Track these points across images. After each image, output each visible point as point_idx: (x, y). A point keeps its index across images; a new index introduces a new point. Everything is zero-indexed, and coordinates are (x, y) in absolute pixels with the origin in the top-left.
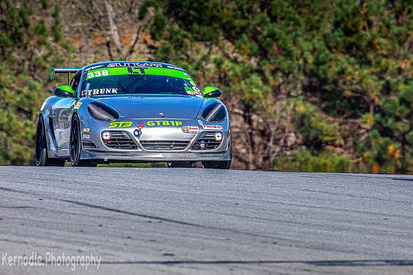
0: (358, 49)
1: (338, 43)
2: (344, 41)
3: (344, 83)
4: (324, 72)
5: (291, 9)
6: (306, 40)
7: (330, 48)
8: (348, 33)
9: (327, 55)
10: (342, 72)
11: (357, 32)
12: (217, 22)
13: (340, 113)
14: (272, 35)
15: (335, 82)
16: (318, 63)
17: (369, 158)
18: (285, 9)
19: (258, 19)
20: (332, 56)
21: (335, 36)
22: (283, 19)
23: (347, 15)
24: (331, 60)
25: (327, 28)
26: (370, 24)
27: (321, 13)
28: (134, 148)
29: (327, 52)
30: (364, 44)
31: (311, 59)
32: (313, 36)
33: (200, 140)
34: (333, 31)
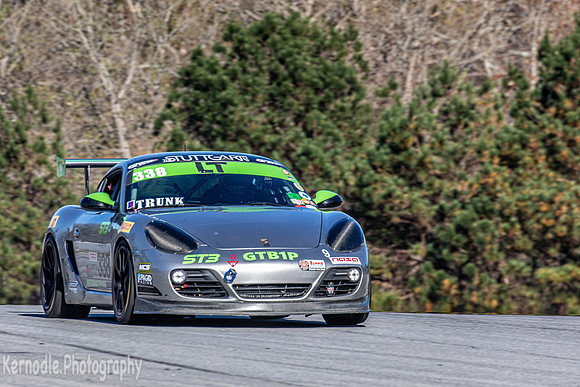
0: (407, 167)
1: (384, 162)
2: (392, 160)
3: (392, 208)
4: (369, 195)
5: (329, 123)
6: (347, 158)
7: (374, 168)
8: (396, 150)
9: (371, 176)
10: (389, 195)
11: (406, 149)
12: (244, 138)
13: (387, 242)
14: (307, 153)
15: (381, 207)
16: (361, 185)
17: (420, 294)
18: (323, 122)
19: (291, 134)
20: (377, 177)
21: (380, 154)
22: (320, 133)
23: (394, 130)
24: (376, 181)
25: (371, 144)
26: (421, 139)
27: (364, 126)
28: (223, 295)
29: (372, 172)
30: (414, 162)
31: (352, 181)
32: (355, 154)
33: (326, 282)
34: (378, 149)
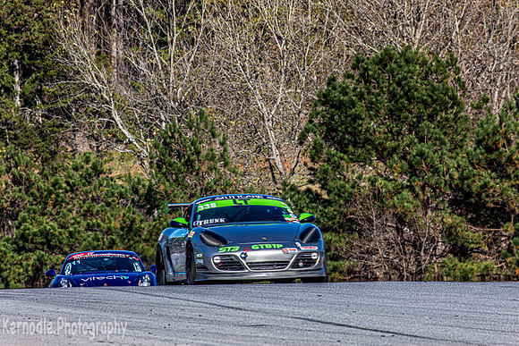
0: (499, 164)
1: (480, 160)
2: (486, 158)
3: (487, 196)
4: (469, 186)
6: (451, 158)
7: (473, 165)
8: (489, 150)
9: (470, 171)
10: (485, 185)
11: (497, 149)
12: (369, 145)
14: (421, 154)
16: (462, 179)
17: (510, 262)
18: (432, 130)
19: (406, 140)
20: (475, 172)
21: (477, 154)
22: (430, 139)
23: (488, 135)
24: (474, 175)
25: (470, 146)
26: (509, 142)
27: (464, 133)
29: (471, 168)
30: (504, 160)
31: (456, 175)
32: (457, 154)
34: (475, 149)
